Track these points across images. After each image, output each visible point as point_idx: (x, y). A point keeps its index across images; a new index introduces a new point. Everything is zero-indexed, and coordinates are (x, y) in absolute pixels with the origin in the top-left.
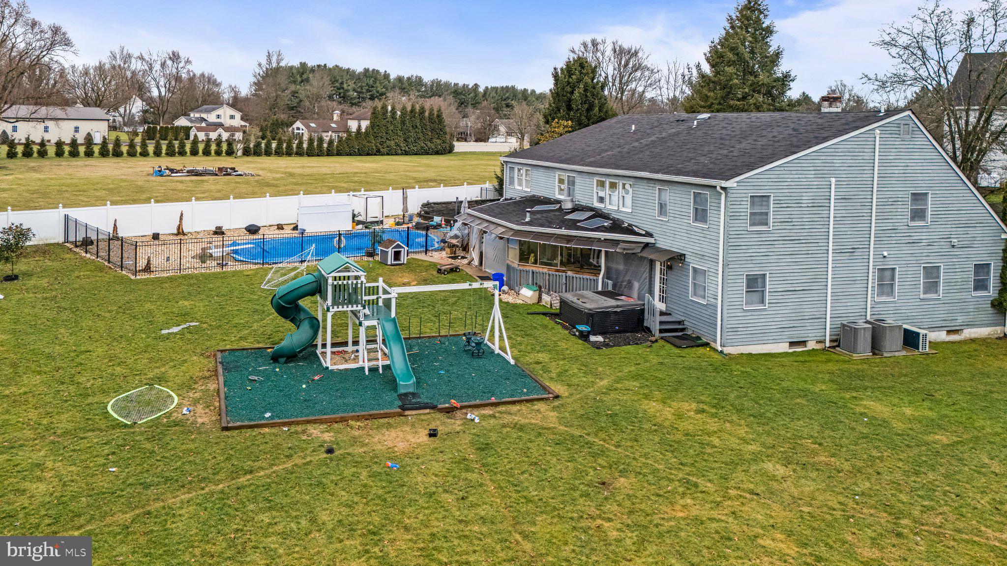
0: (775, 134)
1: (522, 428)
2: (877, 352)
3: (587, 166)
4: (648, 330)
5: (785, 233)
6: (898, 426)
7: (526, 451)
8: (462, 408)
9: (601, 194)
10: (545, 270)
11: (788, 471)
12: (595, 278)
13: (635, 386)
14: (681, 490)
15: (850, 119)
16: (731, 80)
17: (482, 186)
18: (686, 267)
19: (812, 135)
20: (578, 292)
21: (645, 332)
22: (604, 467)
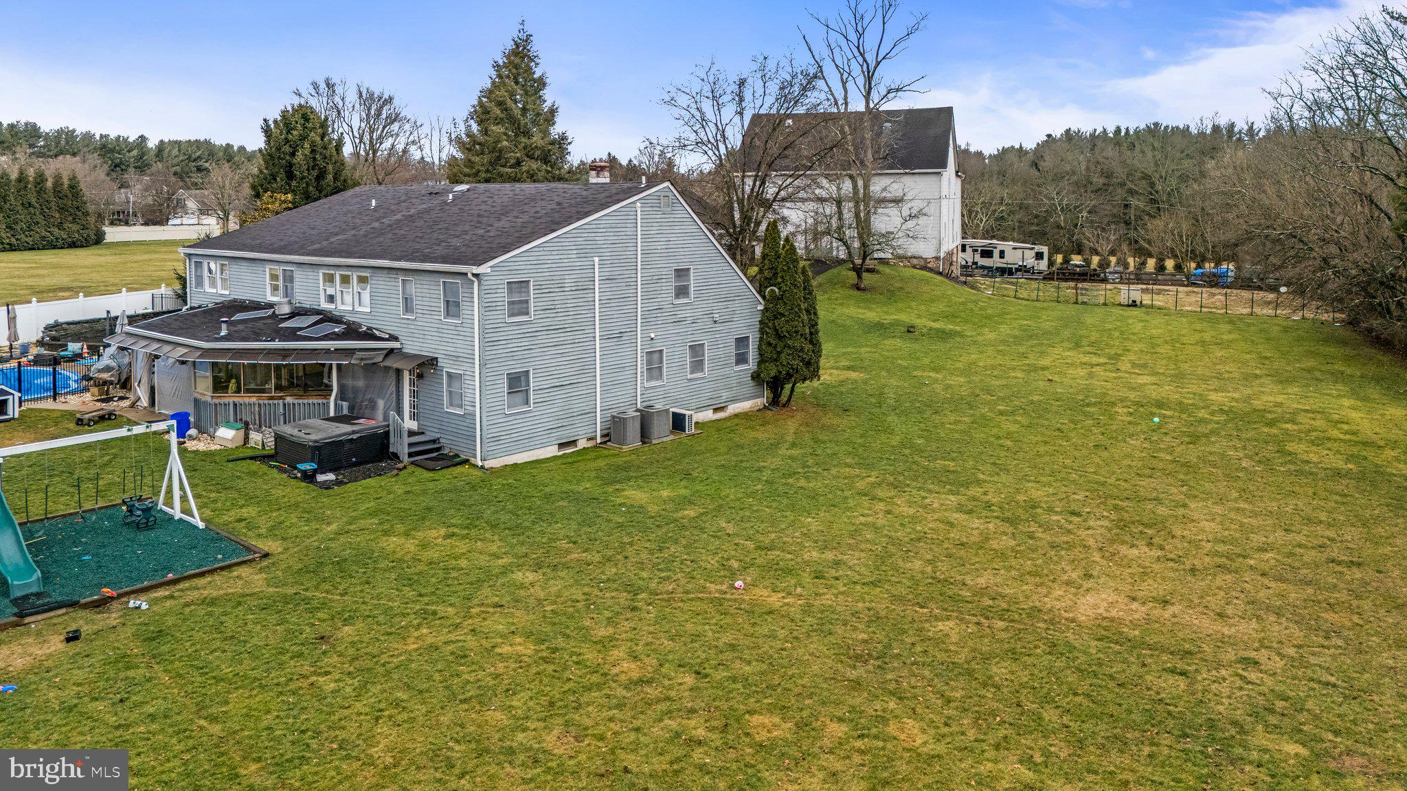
0: (538, 209)
1: (213, 602)
2: (646, 440)
3: (308, 255)
4: (396, 456)
5: (547, 322)
6: (653, 509)
7: (218, 627)
8: (120, 596)
9: (330, 291)
10: (254, 400)
11: (538, 576)
12: (325, 401)
13: (372, 524)
14: (415, 622)
15: (614, 191)
16: (499, 141)
17: (155, 291)
18: (438, 372)
19: (574, 210)
20: (302, 422)
21: (392, 460)
22: (324, 620)
